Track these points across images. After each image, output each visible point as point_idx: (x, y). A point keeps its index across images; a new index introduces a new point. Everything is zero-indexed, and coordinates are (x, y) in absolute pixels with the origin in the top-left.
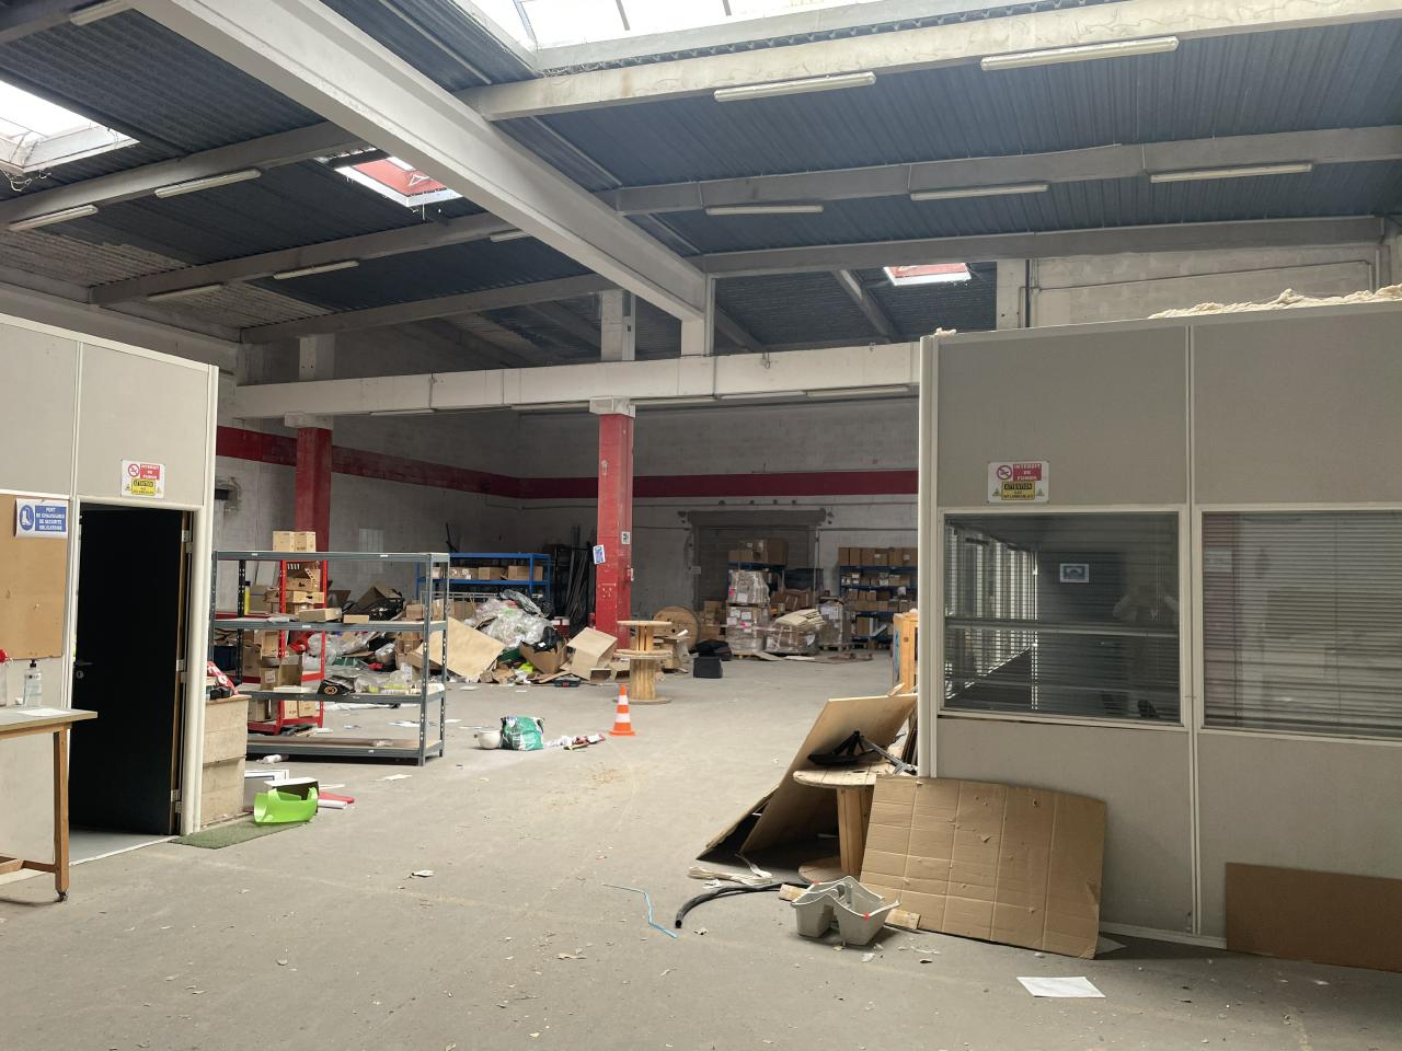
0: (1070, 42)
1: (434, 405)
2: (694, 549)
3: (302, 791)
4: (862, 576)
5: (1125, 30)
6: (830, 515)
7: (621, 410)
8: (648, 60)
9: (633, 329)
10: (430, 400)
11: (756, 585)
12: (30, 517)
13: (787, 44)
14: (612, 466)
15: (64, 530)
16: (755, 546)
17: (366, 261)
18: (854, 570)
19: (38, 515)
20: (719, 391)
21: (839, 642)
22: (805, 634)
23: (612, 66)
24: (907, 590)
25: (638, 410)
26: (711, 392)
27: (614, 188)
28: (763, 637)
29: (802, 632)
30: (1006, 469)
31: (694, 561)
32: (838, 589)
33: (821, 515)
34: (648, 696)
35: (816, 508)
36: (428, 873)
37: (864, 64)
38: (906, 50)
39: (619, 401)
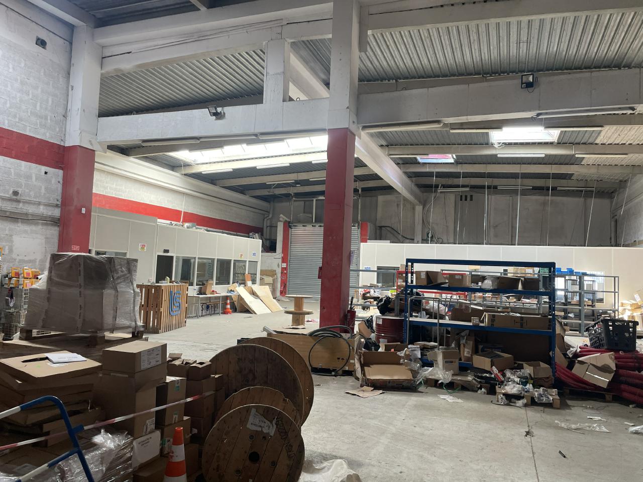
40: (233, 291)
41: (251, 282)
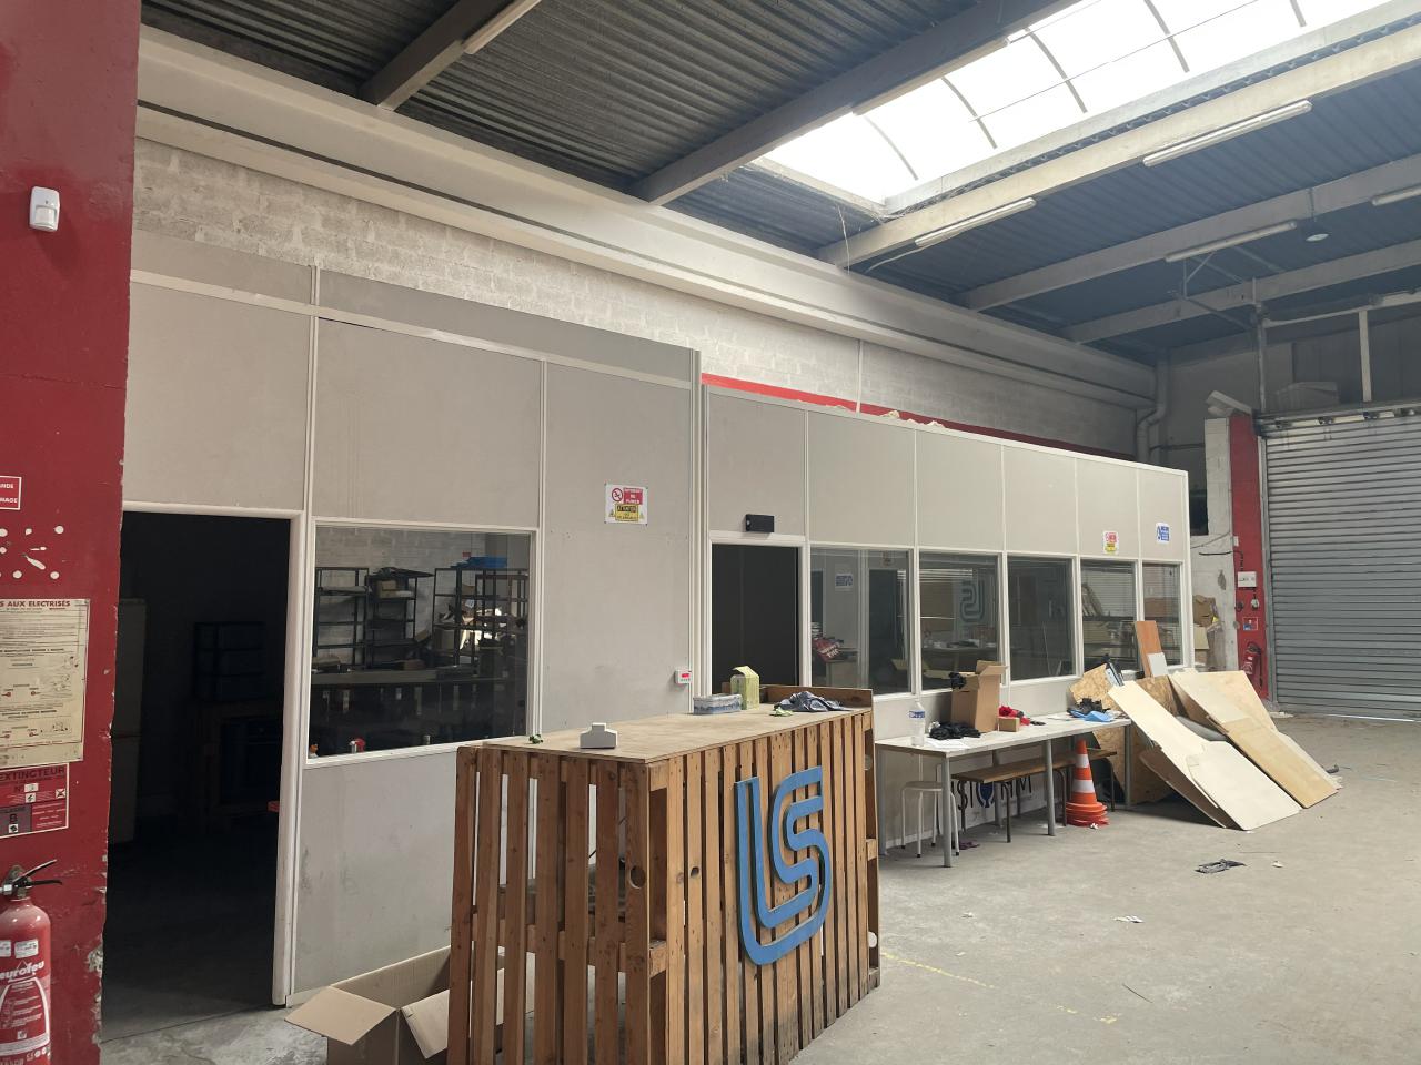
40: (1097, 706)
41: (1162, 655)
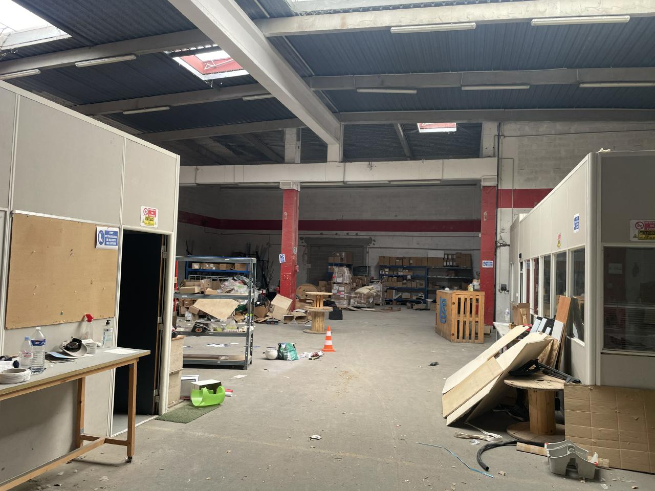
0: (578, 15)
1: (197, 182)
2: (308, 256)
3: (213, 388)
4: (389, 270)
5: (604, 11)
6: (374, 241)
7: (295, 188)
8: (356, 10)
9: (300, 148)
10: (196, 179)
11: (346, 274)
12: (102, 237)
13: (431, 6)
14: (289, 215)
15: (117, 245)
16: (341, 254)
17: (174, 107)
18: (386, 267)
19: (106, 236)
20: (346, 180)
21: (380, 301)
22: (369, 298)
23: (336, 12)
24: (411, 277)
25: (302, 188)
26: (342, 180)
27: (309, 76)
28: (349, 298)
29: (368, 296)
30: (640, 224)
31: (307, 262)
32: (378, 276)
33: (370, 241)
34: (321, 330)
35: (368, 237)
36: (319, 437)
37: (471, 18)
38: (493, 13)
39: (294, 183)
